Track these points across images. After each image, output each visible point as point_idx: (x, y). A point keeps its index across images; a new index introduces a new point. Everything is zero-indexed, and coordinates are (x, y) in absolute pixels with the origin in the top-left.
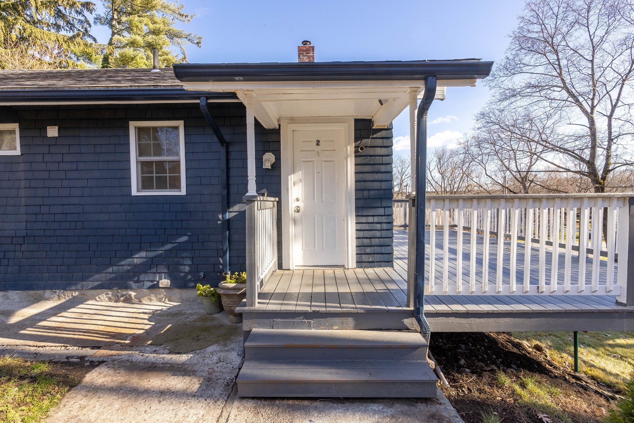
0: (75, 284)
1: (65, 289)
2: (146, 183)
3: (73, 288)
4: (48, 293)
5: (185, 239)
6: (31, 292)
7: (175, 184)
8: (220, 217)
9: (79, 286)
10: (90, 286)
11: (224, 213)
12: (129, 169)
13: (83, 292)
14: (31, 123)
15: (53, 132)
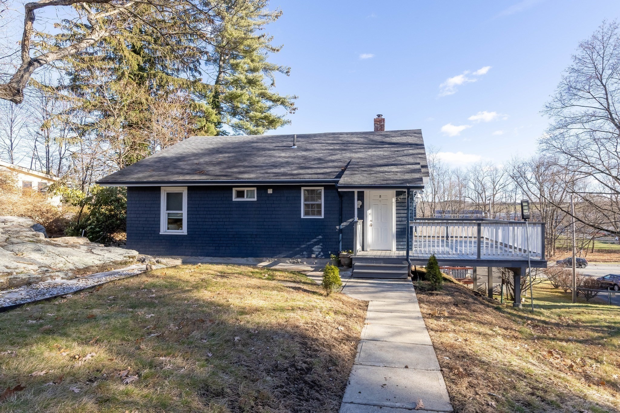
0: (276, 256)
1: (272, 257)
2: (306, 213)
3: (275, 257)
4: (264, 259)
5: (320, 237)
6: (258, 258)
7: (319, 213)
8: (338, 227)
9: (278, 256)
10: (282, 256)
11: (340, 225)
12: (301, 207)
13: (279, 259)
14: (262, 188)
15: (270, 191)
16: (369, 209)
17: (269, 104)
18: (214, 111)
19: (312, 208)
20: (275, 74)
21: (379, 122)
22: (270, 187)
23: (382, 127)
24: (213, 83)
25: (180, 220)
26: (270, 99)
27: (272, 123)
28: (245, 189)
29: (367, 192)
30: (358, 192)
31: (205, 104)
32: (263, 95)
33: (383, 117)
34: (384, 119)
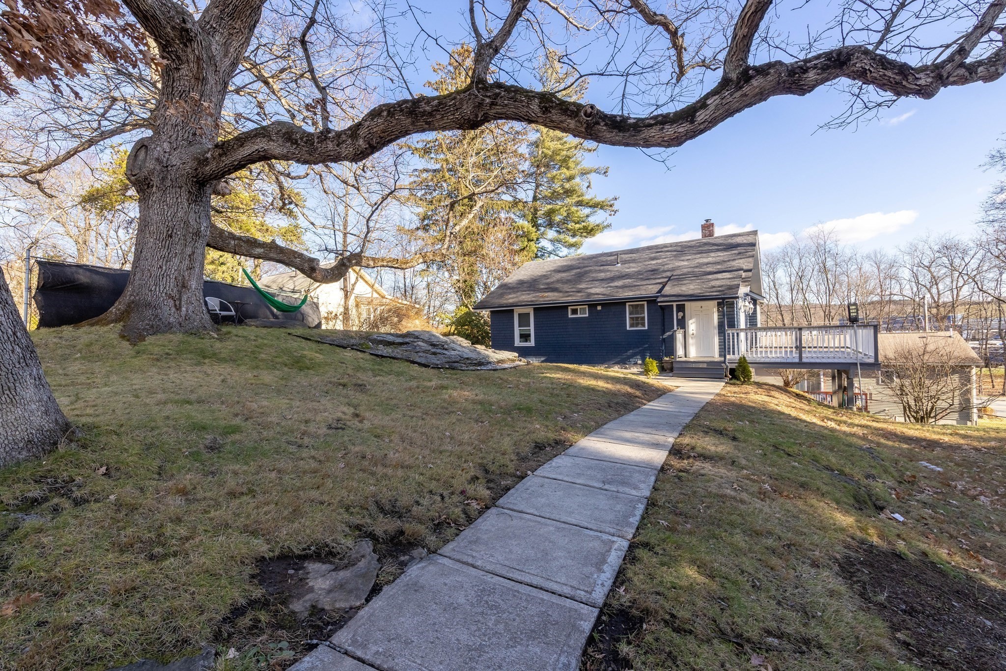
0: (606, 362)
1: (603, 364)
4: (596, 365)
7: (644, 326)
8: (661, 337)
9: (608, 363)
10: (612, 363)
11: (662, 335)
12: (626, 320)
13: (609, 365)
14: (592, 306)
15: (599, 308)
16: (691, 319)
17: (587, 211)
18: (534, 229)
19: (636, 322)
20: (592, 177)
21: (708, 228)
22: (599, 304)
23: (711, 234)
24: (530, 199)
25: (529, 335)
26: (587, 205)
27: (590, 231)
28: (579, 307)
29: (687, 304)
30: (677, 305)
31: (525, 224)
32: (580, 204)
33: (712, 222)
34: (713, 224)
